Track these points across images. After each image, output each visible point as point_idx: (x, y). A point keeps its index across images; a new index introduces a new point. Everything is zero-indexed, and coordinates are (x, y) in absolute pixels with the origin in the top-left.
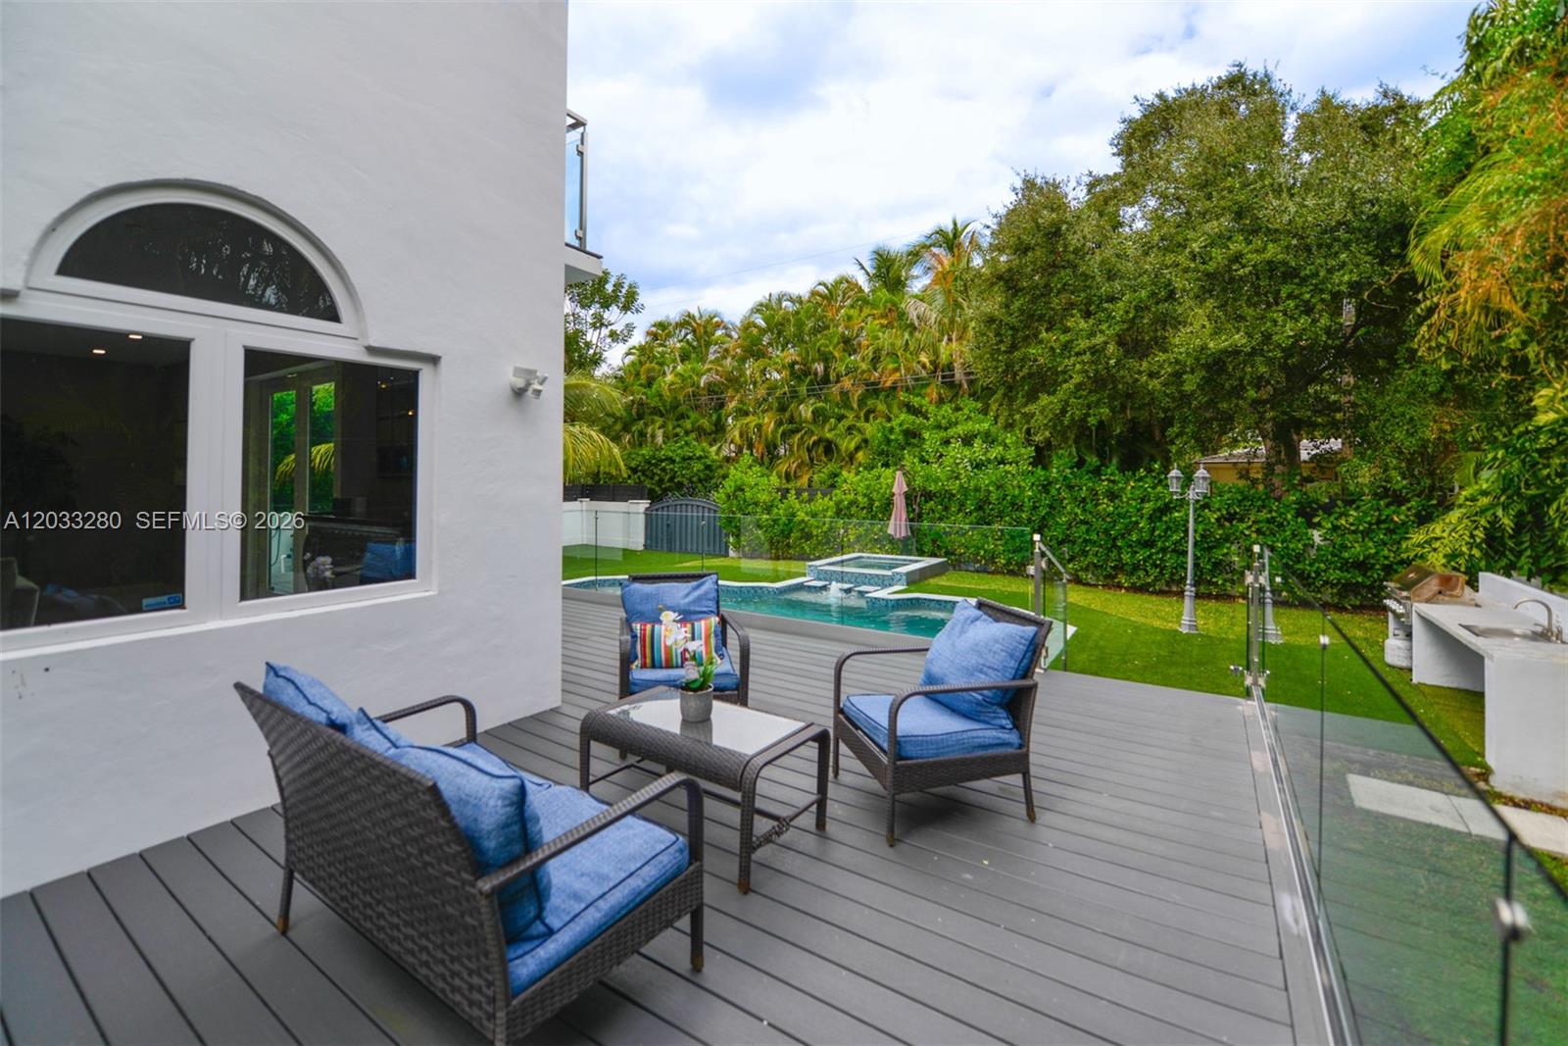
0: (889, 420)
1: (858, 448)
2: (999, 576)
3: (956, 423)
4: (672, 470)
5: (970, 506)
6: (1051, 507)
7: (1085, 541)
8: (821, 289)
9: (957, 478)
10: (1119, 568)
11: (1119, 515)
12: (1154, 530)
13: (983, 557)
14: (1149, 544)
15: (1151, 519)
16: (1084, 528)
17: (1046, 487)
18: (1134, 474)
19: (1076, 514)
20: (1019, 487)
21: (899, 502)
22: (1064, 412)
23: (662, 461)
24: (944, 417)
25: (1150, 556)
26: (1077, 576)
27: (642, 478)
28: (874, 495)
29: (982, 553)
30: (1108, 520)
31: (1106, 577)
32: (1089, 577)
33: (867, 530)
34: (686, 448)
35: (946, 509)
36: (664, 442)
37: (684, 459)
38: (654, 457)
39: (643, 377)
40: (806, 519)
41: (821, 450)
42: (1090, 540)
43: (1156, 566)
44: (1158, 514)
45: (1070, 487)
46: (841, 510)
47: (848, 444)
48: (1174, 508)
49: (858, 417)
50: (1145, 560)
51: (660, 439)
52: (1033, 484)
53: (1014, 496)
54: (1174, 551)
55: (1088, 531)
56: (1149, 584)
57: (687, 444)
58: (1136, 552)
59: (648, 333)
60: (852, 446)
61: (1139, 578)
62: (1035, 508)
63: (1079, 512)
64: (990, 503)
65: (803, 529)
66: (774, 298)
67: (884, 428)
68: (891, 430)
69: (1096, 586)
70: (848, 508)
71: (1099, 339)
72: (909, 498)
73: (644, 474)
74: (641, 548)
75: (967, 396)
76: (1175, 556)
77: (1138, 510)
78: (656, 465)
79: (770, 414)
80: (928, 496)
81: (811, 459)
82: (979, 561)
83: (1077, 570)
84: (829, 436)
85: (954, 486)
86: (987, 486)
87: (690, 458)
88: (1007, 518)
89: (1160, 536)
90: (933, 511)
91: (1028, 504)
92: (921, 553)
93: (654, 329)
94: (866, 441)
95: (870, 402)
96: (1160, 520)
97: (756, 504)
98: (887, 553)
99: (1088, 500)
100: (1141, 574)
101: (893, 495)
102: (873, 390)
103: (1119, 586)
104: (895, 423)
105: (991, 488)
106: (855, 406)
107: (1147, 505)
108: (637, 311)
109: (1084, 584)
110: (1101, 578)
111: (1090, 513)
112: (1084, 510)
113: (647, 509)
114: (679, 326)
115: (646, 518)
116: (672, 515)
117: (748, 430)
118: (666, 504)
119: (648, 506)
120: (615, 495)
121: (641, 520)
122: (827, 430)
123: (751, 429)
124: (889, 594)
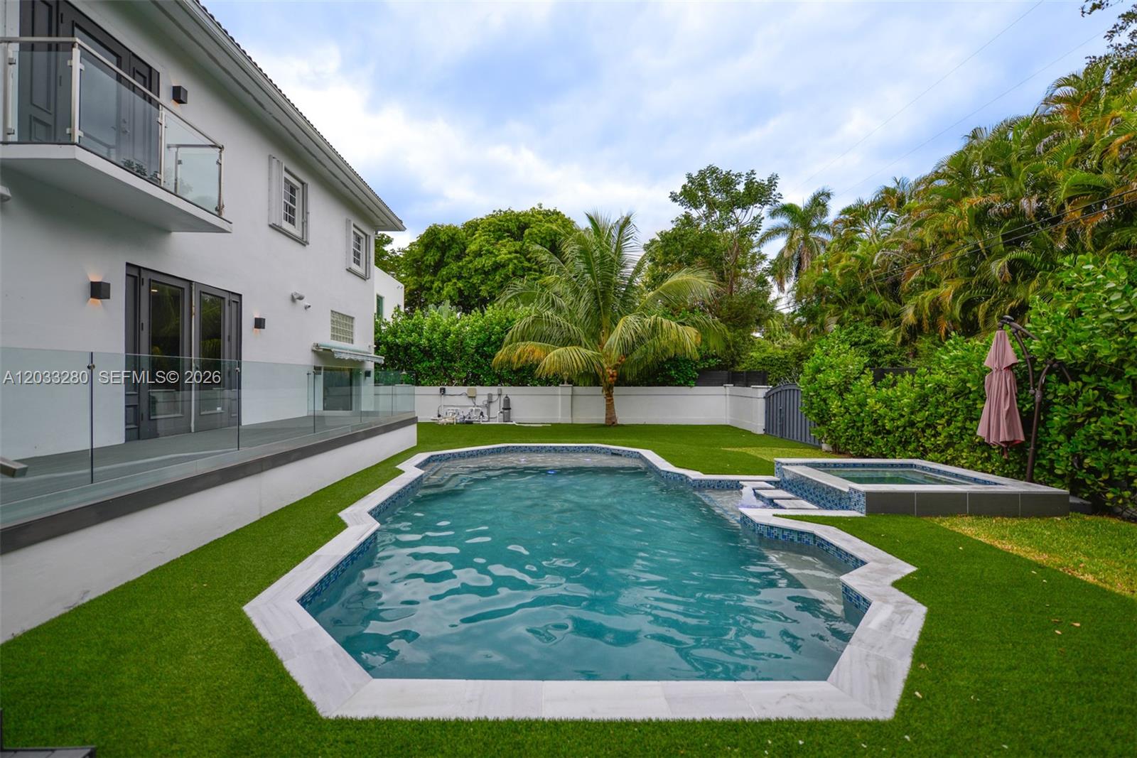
34: (854, 334)
51: (832, 327)
57: (856, 329)
72: (1020, 373)
74: (760, 432)
113: (767, 393)
114: (876, 205)
115: (766, 404)
116: (783, 401)
117: (923, 304)
118: (779, 390)
119: (767, 391)
120: (747, 381)
121: (760, 405)
122: (1030, 290)
123: (927, 305)
124: (774, 515)
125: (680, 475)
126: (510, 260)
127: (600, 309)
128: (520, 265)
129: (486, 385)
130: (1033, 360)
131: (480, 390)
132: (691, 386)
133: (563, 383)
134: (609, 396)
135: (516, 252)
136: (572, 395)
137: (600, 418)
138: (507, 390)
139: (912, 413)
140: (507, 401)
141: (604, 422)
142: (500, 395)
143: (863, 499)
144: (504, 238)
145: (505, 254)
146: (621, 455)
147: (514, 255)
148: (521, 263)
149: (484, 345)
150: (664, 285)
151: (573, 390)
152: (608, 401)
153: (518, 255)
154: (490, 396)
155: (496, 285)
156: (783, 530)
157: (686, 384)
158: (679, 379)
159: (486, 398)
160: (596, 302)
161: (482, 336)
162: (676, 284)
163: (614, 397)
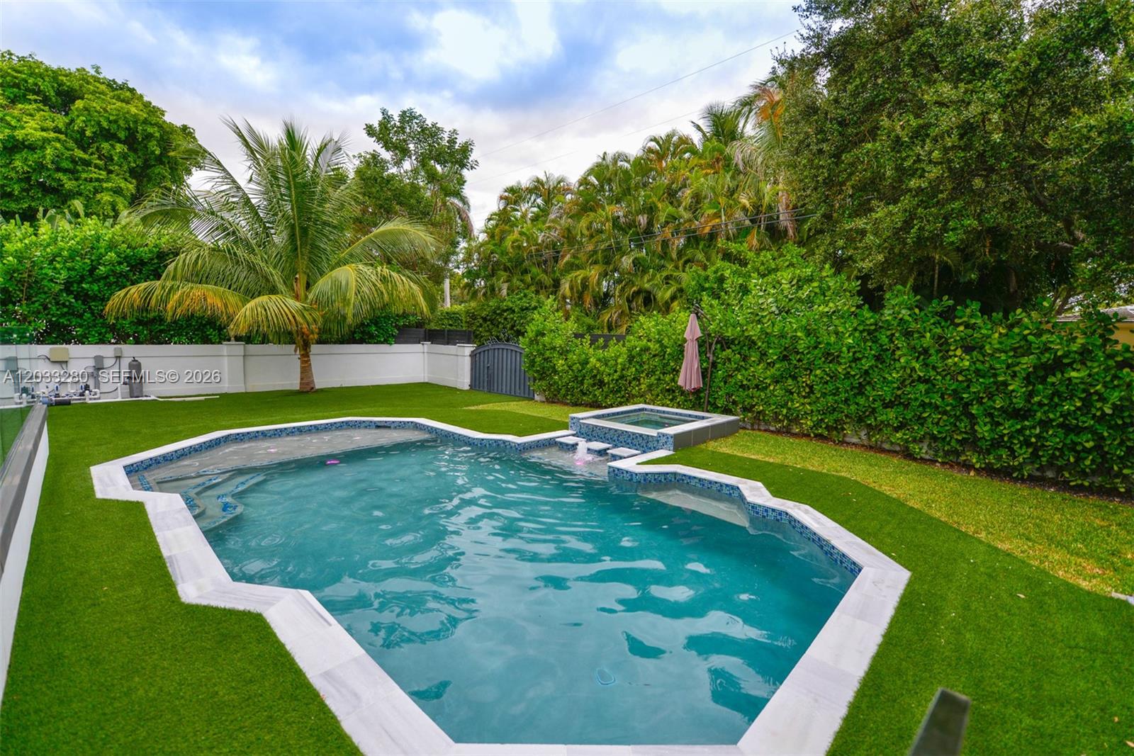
0: (705, 268)
1: (673, 298)
2: (804, 440)
3: (776, 270)
4: (512, 319)
5: (773, 354)
6: (878, 358)
7: (923, 405)
8: (653, 145)
9: (759, 322)
10: (972, 442)
11: (977, 372)
12: (1031, 395)
13: (786, 416)
14: (1017, 414)
15: (1027, 379)
16: (922, 387)
17: (872, 334)
18: (1006, 317)
19: (913, 369)
20: (837, 333)
21: (691, 350)
22: (907, 224)
23: (505, 311)
24: (763, 264)
25: (1020, 431)
26: (907, 448)
27: (491, 326)
28: (666, 341)
29: (785, 411)
30: (960, 378)
31: (947, 453)
32: (923, 450)
33: (659, 379)
34: (524, 299)
35: (745, 359)
36: (508, 295)
37: (522, 309)
38: (498, 308)
39: (496, 238)
40: (598, 365)
41: (640, 300)
42: (930, 404)
43: (1027, 443)
44: (1041, 373)
45: (908, 334)
46: (634, 357)
47: (664, 294)
48: (1070, 365)
49: (677, 267)
50: (1011, 437)
51: (504, 292)
52: (855, 329)
53: (828, 344)
54: (1061, 426)
55: (927, 392)
56: (1014, 469)
57: (525, 296)
58: (998, 424)
59: (501, 198)
60: (668, 295)
61: (999, 458)
62: (856, 360)
63: (917, 366)
64: (798, 353)
65: (595, 376)
66: (609, 158)
67: (699, 276)
68: (707, 278)
69: (933, 462)
70: (640, 355)
71: (975, 109)
72: (702, 344)
73: (492, 323)
74: (467, 387)
75: (791, 243)
76: (1061, 431)
77: (1008, 367)
78: (500, 315)
79: (597, 267)
80: (725, 343)
81: (630, 309)
82: (780, 421)
83: (907, 441)
84: (647, 286)
85: (754, 331)
86: (795, 331)
87: (527, 309)
88: (818, 372)
89: (1040, 404)
90: (729, 360)
91: (847, 355)
92: (714, 408)
93: (506, 194)
94: (681, 290)
95: (689, 252)
96: (1043, 380)
97: (554, 348)
98: (679, 406)
99: (932, 351)
100: (1004, 453)
101: (685, 341)
102: (693, 239)
103: (968, 467)
104: (710, 272)
105: (799, 334)
106: (674, 256)
107: (1025, 360)
108: (472, 168)
109: (915, 459)
110: (941, 454)
111: (934, 368)
112: (926, 365)
113: (472, 352)
114: (530, 191)
115: (472, 360)
116: (491, 358)
117: (577, 282)
118: (487, 348)
119: (473, 349)
120: (448, 339)
121: (467, 362)
122: (645, 281)
123: (579, 281)
124: (638, 464)
125: (496, 441)
126: (46, 141)
127: (296, 249)
128: (68, 154)
129: (90, 343)
130: (709, 335)
131: (74, 350)
132: (391, 344)
133: (229, 340)
134: (305, 357)
135: (57, 130)
136: (244, 356)
137: (294, 383)
138: (131, 351)
139: (623, 370)
140: (135, 365)
141: (298, 388)
142: (118, 358)
143: (671, 440)
144: (29, 102)
145: (35, 129)
146: (390, 427)
147: (52, 135)
148: (68, 149)
149: (82, 279)
150: (376, 231)
151: (245, 350)
152: (303, 362)
153: (62, 137)
154: (99, 359)
155: (13, 175)
156: (654, 474)
157: (386, 342)
158: (379, 336)
159: (91, 363)
160: (293, 241)
161: (78, 264)
162: (391, 232)
163: (312, 357)
